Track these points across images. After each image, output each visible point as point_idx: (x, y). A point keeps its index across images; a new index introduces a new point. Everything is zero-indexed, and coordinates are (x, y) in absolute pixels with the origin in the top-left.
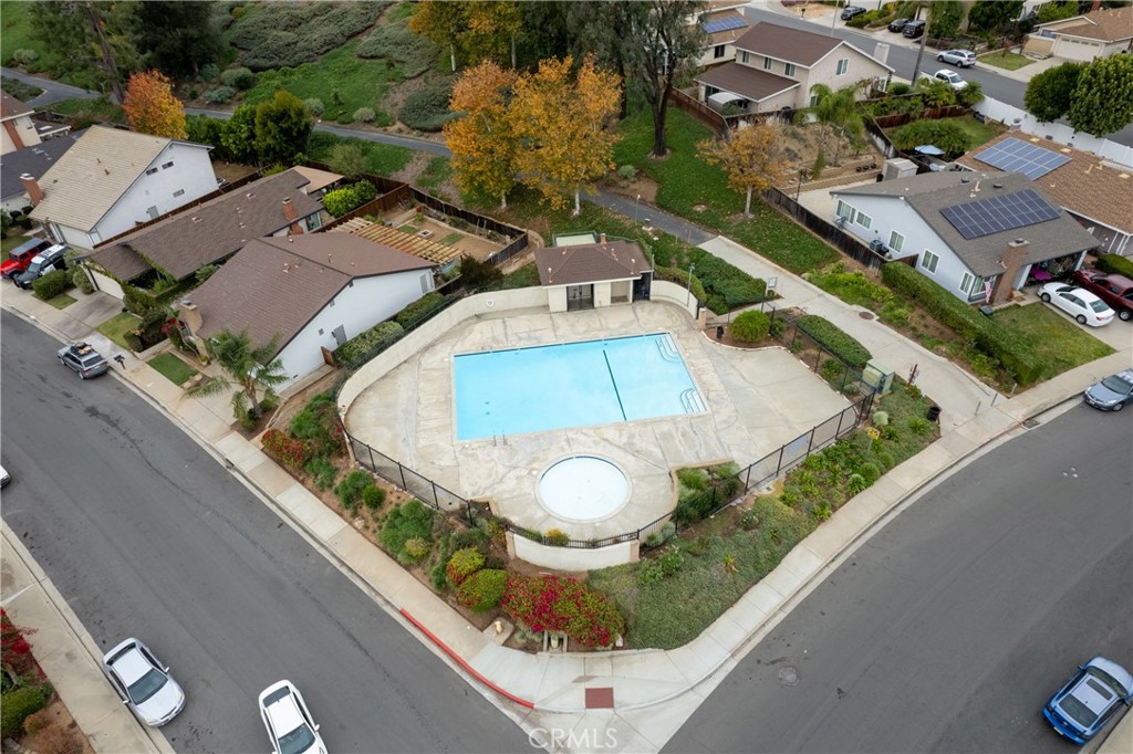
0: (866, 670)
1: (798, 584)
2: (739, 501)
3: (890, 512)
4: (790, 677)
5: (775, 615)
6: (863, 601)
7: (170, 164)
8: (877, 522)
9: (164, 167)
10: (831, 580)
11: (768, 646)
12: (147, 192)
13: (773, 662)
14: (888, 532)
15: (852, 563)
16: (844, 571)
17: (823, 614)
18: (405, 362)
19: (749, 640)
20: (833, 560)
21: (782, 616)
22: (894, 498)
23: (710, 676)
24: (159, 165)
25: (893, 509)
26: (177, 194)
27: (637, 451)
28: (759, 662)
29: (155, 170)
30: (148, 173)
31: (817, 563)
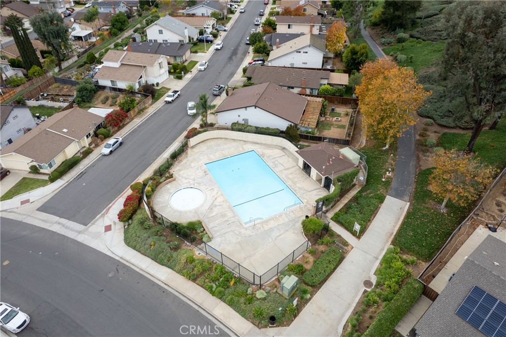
0: (110, 298)
1: (152, 272)
2: (188, 244)
3: (197, 305)
4: (110, 275)
5: (138, 268)
6: (144, 296)
7: (307, 52)
8: (190, 300)
9: (304, 52)
10: (154, 284)
11: (124, 267)
12: (293, 58)
13: (117, 270)
14: (184, 305)
15: (164, 291)
16: (160, 289)
17: (138, 283)
18: (245, 141)
19: (127, 262)
20: (166, 284)
21: (138, 270)
22: (206, 305)
23: (114, 253)
24: (302, 51)
25: (199, 306)
26: (305, 63)
27: (212, 209)
28: (118, 266)
29: (300, 52)
30: (297, 52)
31: (163, 278)
